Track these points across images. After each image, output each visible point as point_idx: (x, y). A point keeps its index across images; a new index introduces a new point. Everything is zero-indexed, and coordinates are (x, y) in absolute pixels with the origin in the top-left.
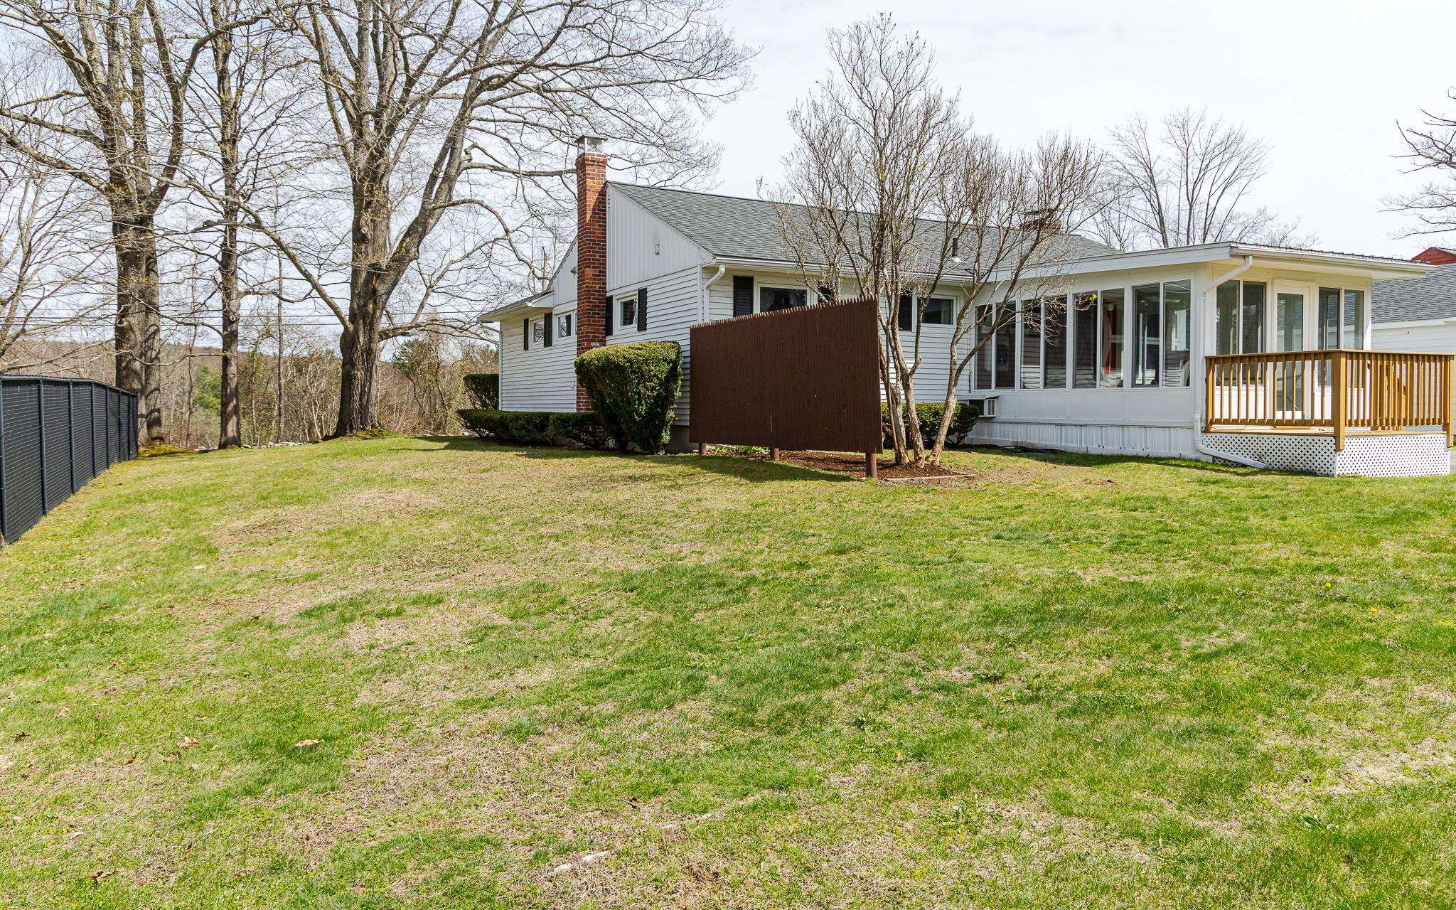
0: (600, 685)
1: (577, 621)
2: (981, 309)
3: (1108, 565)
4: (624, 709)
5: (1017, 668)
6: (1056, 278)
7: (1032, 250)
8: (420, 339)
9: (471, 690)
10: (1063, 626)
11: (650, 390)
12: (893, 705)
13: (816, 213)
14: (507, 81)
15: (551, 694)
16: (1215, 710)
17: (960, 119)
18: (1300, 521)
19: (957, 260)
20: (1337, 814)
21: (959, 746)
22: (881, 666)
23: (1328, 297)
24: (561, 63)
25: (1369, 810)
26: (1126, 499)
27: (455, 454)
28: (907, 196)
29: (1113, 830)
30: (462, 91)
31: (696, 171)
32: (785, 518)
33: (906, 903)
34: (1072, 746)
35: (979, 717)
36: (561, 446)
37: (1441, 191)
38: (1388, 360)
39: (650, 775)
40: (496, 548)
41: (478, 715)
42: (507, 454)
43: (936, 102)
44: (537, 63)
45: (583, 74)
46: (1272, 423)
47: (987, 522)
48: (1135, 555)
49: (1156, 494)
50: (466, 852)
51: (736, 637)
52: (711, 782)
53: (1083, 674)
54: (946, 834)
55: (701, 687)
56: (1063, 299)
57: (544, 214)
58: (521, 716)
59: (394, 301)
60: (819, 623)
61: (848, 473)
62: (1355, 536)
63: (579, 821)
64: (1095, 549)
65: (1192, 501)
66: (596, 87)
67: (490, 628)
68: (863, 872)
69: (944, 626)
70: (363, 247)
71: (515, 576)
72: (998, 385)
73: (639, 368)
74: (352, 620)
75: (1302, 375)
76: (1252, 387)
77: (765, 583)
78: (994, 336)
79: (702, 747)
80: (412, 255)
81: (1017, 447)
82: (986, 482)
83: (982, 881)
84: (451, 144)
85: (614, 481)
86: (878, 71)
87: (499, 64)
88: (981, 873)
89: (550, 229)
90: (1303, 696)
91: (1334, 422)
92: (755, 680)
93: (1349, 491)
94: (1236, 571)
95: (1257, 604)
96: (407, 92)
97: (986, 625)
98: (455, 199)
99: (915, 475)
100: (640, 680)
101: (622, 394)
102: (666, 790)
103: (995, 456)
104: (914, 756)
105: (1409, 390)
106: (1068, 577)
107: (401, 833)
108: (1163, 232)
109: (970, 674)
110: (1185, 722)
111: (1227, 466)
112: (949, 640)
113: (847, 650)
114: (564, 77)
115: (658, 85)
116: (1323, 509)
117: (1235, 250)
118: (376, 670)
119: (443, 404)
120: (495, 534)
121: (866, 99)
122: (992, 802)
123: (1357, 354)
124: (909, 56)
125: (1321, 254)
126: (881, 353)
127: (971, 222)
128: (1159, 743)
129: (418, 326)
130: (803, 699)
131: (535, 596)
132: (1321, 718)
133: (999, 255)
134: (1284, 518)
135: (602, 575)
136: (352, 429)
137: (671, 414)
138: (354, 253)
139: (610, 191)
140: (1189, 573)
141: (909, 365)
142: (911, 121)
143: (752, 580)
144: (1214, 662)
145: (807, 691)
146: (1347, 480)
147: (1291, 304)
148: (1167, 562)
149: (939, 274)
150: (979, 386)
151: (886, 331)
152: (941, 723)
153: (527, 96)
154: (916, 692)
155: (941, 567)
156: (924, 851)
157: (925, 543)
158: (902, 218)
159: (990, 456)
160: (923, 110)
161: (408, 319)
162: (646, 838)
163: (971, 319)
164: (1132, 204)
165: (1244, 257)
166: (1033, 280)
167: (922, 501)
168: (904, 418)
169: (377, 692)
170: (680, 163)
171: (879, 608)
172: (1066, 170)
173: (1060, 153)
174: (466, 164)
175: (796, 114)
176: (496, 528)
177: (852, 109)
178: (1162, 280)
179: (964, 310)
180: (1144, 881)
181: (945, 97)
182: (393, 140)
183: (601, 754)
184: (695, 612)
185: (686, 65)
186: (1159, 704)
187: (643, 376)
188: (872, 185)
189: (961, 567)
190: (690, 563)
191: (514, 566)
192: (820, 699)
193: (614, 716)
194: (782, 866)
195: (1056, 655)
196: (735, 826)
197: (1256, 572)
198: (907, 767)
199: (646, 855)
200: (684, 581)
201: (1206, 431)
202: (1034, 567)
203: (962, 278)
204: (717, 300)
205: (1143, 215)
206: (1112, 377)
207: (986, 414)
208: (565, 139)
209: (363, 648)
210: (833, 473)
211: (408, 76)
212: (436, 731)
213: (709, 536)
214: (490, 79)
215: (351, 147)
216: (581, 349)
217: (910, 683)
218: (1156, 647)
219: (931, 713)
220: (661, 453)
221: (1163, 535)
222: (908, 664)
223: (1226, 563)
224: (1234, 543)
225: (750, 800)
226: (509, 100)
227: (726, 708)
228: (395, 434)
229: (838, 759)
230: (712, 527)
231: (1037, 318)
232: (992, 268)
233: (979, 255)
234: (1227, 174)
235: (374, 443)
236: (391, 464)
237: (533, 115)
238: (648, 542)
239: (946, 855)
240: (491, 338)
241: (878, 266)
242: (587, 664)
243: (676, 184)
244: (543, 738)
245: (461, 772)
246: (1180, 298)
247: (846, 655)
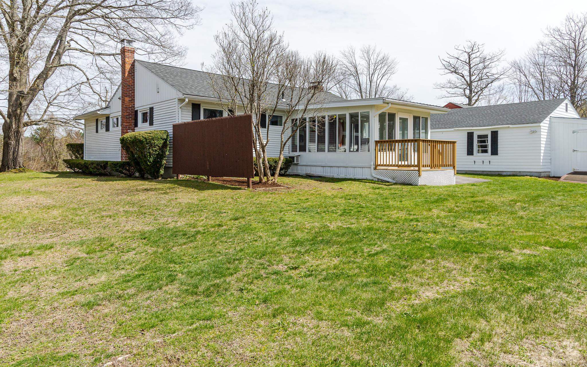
0: (129, 281)
1: (119, 253)
2: (293, 120)
3: (339, 221)
4: (139, 291)
5: (304, 263)
6: (321, 109)
7: (312, 97)
8: (45, 127)
9: (66, 287)
10: (322, 246)
11: (154, 151)
12: (255, 281)
13: (226, 78)
14: (88, 12)
15: (105, 287)
16: (376, 275)
17: (284, 44)
18: (407, 203)
19: (284, 100)
20: (415, 312)
21: (281, 296)
22: (251, 266)
23: (416, 119)
24: (114, 6)
25: (426, 309)
26: (347, 195)
27: (61, 179)
28: (264, 73)
29: (337, 324)
30: (66, 14)
31: (176, 58)
32: (214, 206)
33: (258, 362)
34: (324, 293)
35: (289, 284)
36: (113, 176)
37: (453, 82)
38: (436, 143)
39: (150, 319)
40: (81, 222)
41: (69, 299)
42: (87, 179)
43: (275, 36)
44: (102, 5)
45: (124, 12)
46: (398, 166)
47: (295, 205)
48: (349, 217)
49: (357, 193)
50: (61, 362)
51: (190, 257)
52: (177, 320)
53: (329, 264)
54: (275, 332)
55: (174, 279)
56: (324, 117)
57: (106, 72)
58: (90, 298)
59: (31, 109)
60: (226, 249)
61: (240, 186)
62: (424, 207)
63: (116, 342)
64: (335, 215)
65: (370, 196)
66: (130, 18)
67: (76, 259)
68: (241, 351)
69: (277, 248)
70: (15, 83)
71: (89, 235)
72: (300, 151)
73: (150, 142)
74: (5, 258)
75: (408, 148)
76: (391, 153)
77: (204, 233)
78: (298, 130)
79: (174, 305)
80: (40, 88)
81: (307, 175)
82: (295, 190)
83: (288, 349)
84: (60, 39)
85: (138, 191)
86: (251, 22)
87: (84, 4)
88: (288, 347)
89: (109, 80)
90: (406, 268)
91: (418, 166)
92: (198, 275)
93: (423, 191)
94: (385, 222)
95: (391, 234)
96: (38, 13)
97: (293, 247)
98: (62, 63)
99: (267, 187)
100: (147, 278)
101: (142, 153)
102: (157, 325)
103: (298, 179)
104: (263, 302)
105: (442, 154)
106: (325, 227)
107: (28, 356)
108: (361, 93)
109: (286, 267)
110: (365, 280)
111: (382, 182)
112: (278, 254)
113: (237, 260)
114: (115, 12)
115: (159, 19)
116: (414, 198)
117: (385, 101)
118: (17, 281)
119: (56, 157)
120: (80, 216)
121: (246, 33)
122: (293, 318)
123: (426, 140)
124: (264, 16)
125: (413, 103)
126: (253, 137)
127: (289, 85)
128: (355, 289)
129: (43, 121)
130: (218, 281)
131: (99, 243)
132: (411, 275)
133: (299, 99)
134: (401, 202)
135: (131, 233)
136: (8, 168)
137: (164, 162)
138: (10, 86)
139: (136, 64)
140: (368, 223)
141: (264, 142)
142: (264, 43)
143: (198, 232)
144: (376, 257)
145: (220, 278)
146: (423, 187)
147: (404, 121)
148: (360, 219)
149: (276, 105)
150: (293, 151)
151: (255, 128)
152: (274, 288)
153: (98, 19)
154: (264, 276)
155: (276, 224)
156: (266, 340)
157: (270, 215)
158: (261, 82)
159: (297, 179)
160: (269, 39)
161: (39, 117)
162: (147, 346)
163: (289, 124)
164: (350, 81)
165: (388, 103)
166: (312, 109)
167: (270, 198)
168: (263, 163)
169: (18, 292)
170: (169, 54)
171: (251, 242)
172: (325, 67)
173: (322, 60)
174: (67, 47)
175: (218, 37)
176: (81, 213)
177: (241, 37)
178: (360, 111)
179: (286, 120)
180: (348, 343)
181: (278, 35)
182: (30, 34)
183: (128, 312)
184: (173, 247)
185: (171, 12)
186: (356, 274)
187: (151, 145)
188: (250, 68)
189: (284, 224)
190: (171, 226)
191: (89, 230)
192: (225, 281)
193: (134, 295)
194: (207, 353)
195: (319, 257)
196: (187, 337)
197: (391, 222)
198: (260, 306)
199: (147, 354)
200: (168, 234)
201: (375, 169)
202: (312, 223)
203: (286, 108)
204: (184, 113)
205: (354, 86)
206: (342, 148)
207: (295, 162)
208: (116, 40)
209: (11, 271)
210: (234, 186)
211: (38, 6)
212: (48, 308)
213: (180, 214)
214: (79, 10)
215: (8, 36)
216: (123, 133)
217: (262, 272)
218: (355, 252)
219: (270, 284)
220: (160, 179)
221: (360, 209)
222: (262, 264)
223: (381, 219)
224: (384, 211)
225: (194, 326)
226: (89, 20)
227: (185, 288)
228: (31, 171)
229: (232, 305)
230: (182, 210)
231: (314, 125)
232: (297, 104)
233: (292, 99)
234: (383, 72)
235: (21, 175)
236: (30, 184)
237: (101, 28)
238: (153, 217)
239: (275, 341)
240: (80, 127)
241: (252, 101)
242: (123, 272)
243: (168, 62)
244: (101, 307)
245: (60, 325)
246: (366, 118)
247: (237, 262)
